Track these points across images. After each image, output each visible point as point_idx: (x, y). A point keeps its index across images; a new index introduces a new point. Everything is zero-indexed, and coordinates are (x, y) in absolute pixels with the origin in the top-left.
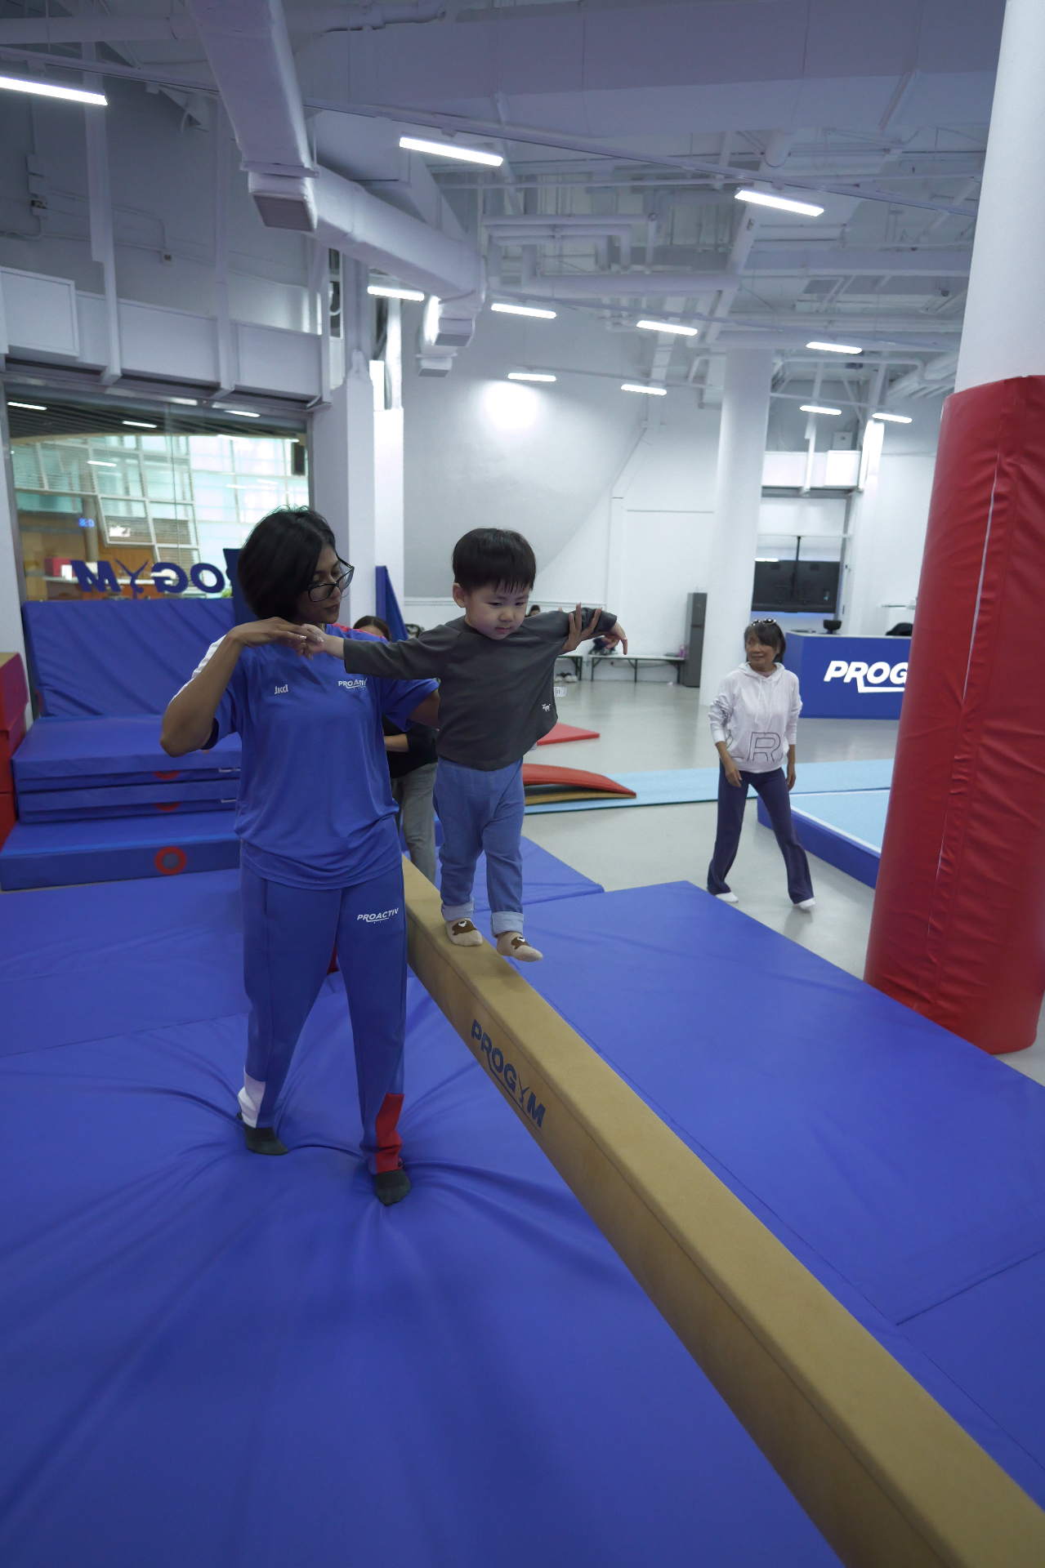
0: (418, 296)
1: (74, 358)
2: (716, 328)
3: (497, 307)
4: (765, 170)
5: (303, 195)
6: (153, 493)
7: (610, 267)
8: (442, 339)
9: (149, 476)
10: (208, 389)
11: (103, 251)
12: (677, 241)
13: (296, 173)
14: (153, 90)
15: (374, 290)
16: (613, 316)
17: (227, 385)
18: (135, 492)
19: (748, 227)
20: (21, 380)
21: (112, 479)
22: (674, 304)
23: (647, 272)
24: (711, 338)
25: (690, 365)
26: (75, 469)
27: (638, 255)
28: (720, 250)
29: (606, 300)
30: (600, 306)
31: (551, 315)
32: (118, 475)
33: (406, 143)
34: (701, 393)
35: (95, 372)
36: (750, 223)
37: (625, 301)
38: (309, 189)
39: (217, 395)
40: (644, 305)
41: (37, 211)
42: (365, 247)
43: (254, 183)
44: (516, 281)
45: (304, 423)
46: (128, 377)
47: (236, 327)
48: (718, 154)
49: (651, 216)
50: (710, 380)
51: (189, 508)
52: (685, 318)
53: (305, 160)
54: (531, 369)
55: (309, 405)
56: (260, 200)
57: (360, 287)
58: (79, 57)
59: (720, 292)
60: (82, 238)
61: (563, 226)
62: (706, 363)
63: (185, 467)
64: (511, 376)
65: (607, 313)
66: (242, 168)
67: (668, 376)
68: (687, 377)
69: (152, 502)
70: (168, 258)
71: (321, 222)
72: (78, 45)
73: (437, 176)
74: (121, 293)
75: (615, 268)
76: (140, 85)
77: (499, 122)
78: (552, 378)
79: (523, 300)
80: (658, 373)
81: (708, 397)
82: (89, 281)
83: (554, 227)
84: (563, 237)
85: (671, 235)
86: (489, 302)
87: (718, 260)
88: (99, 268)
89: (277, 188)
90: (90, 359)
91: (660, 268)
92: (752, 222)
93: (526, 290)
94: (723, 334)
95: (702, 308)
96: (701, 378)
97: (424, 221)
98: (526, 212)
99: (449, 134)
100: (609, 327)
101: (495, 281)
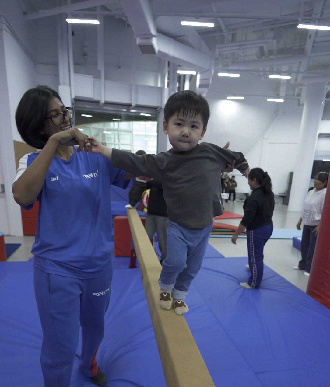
0: (194, 73)
1: (91, 98)
2: (300, 76)
3: (220, 74)
4: (313, 16)
5: (152, 43)
6: (122, 141)
7: (261, 58)
8: (201, 86)
9: (121, 136)
10: (129, 106)
11: (101, 67)
12: (287, 46)
13: (151, 36)
14: (117, 17)
15: (179, 72)
16: (264, 75)
17: (134, 104)
18: (117, 142)
19: (310, 38)
20: (79, 106)
21: (111, 138)
22: (285, 68)
23: (275, 58)
24: (299, 80)
25: (294, 90)
26: (101, 134)
27: (271, 52)
28: (302, 47)
29: (261, 69)
30: (259, 71)
31: (238, 76)
32: (113, 136)
33: (184, 23)
34: (299, 100)
35: (97, 102)
36: (310, 36)
37: (268, 69)
38: (155, 42)
39: (131, 107)
40: (275, 70)
41: (85, 57)
42: (174, 58)
43: (138, 41)
44: (227, 65)
45: (157, 115)
46: (107, 103)
47: (137, 86)
48: (299, 13)
49: (274, 38)
50: (302, 95)
51: (132, 146)
52: (288, 73)
53: (153, 32)
54: (235, 95)
55: (158, 109)
56: (141, 46)
57: (175, 71)
58: (96, 10)
59: (301, 62)
60: (96, 64)
61: (243, 45)
62: (301, 89)
63: (131, 134)
64: (228, 98)
65: (262, 74)
66: (135, 37)
67: (286, 95)
68: (294, 95)
69: (122, 144)
70: (120, 67)
71: (159, 51)
72: (96, 7)
73: (199, 33)
74: (106, 78)
75: (263, 58)
76: (113, 17)
77: (213, 12)
78: (242, 98)
79: (229, 71)
80: (282, 94)
81: (301, 102)
82: (96, 75)
83: (240, 46)
84: (243, 49)
85: (286, 44)
86: (216, 72)
87: (301, 51)
88: (100, 71)
89: (145, 42)
90: (96, 98)
91: (279, 56)
92: (311, 35)
93: (231, 68)
94: (304, 78)
95: (295, 69)
96: (299, 95)
97: (194, 48)
98: (232, 41)
99: (197, 19)
100: (263, 78)
101: (220, 66)
